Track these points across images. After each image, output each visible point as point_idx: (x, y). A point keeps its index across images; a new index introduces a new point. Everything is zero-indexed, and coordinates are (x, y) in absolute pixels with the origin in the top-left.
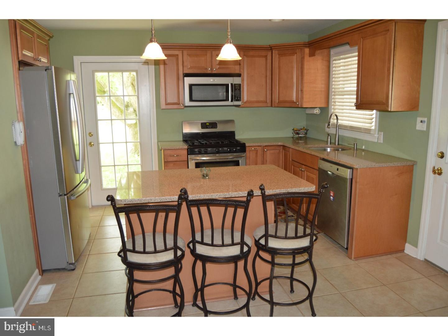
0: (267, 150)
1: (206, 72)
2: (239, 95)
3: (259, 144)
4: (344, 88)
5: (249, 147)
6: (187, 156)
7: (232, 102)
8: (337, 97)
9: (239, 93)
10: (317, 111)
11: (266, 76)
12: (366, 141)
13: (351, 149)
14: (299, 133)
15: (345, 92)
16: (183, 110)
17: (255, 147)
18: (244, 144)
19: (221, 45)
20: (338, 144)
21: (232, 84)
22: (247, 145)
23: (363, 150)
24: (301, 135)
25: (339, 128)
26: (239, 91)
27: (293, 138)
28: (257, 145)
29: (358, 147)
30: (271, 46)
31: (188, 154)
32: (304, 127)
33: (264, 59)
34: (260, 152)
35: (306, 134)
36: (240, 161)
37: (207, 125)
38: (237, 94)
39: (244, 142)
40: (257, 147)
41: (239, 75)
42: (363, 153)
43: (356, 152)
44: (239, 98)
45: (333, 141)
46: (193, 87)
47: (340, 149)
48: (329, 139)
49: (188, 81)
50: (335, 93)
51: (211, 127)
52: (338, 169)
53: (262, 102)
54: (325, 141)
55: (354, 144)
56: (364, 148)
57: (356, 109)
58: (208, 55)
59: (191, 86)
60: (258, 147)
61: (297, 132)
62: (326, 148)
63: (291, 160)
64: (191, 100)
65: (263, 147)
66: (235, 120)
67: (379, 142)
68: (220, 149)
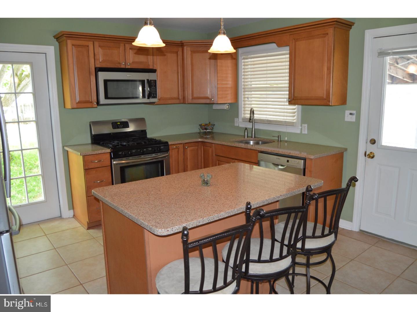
0: (188, 147)
1: (120, 67)
2: (155, 92)
3: (180, 142)
4: (251, 85)
5: (171, 146)
6: (110, 160)
7: (148, 100)
8: (247, 93)
9: (155, 89)
10: (226, 107)
11: (178, 72)
12: (288, 133)
13: (274, 142)
14: (207, 128)
15: (252, 89)
16: (96, 108)
17: (176, 145)
18: (167, 143)
19: (134, 38)
20: (255, 137)
21: (148, 80)
22: (170, 143)
23: (286, 141)
24: (209, 130)
25: (255, 122)
26: (155, 88)
27: (199, 133)
28: (179, 143)
29: (281, 139)
30: (183, 42)
31: (111, 158)
32: (210, 123)
33: (175, 55)
34: (181, 150)
35: (212, 129)
36: (164, 161)
37: (118, 124)
38: (153, 90)
39: (166, 141)
40: (178, 145)
41: (154, 71)
42: (286, 144)
43: (280, 143)
44: (155, 95)
45: (250, 135)
46: (108, 83)
47: (260, 142)
48: (246, 133)
49: (103, 76)
50: (245, 89)
51: (123, 127)
52: (288, 161)
53: (175, 98)
54: (242, 136)
55: (278, 136)
56: (286, 139)
57: (289, 104)
58: (121, 48)
59: (106, 82)
60: (180, 145)
61: (206, 127)
62: (249, 141)
63: (214, 155)
64: (106, 97)
65: (184, 144)
66: (145, 119)
67: (303, 133)
68: (145, 150)
